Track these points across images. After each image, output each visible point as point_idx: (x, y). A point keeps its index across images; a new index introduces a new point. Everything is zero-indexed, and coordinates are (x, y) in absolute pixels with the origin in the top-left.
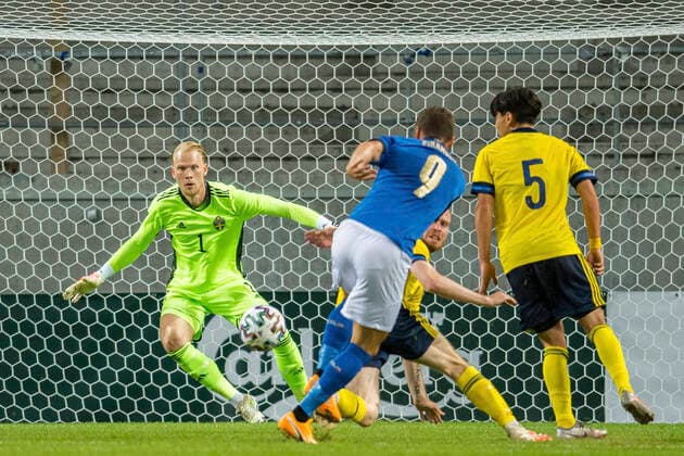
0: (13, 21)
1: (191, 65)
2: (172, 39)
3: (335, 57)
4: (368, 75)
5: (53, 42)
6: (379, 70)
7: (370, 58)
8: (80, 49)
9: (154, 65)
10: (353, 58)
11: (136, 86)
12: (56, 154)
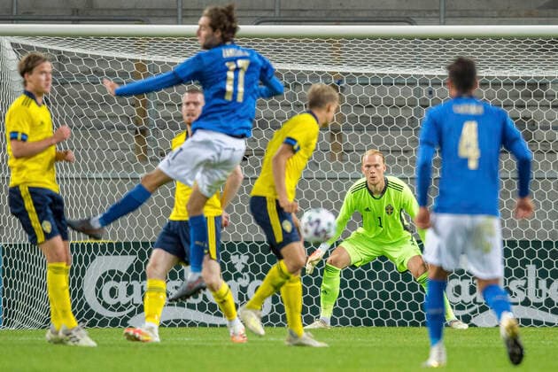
0: (306, 59)
1: (425, 89)
2: (412, 72)
3: (521, 84)
4: (542, 96)
5: (333, 73)
6: (549, 93)
7: (544, 85)
8: (351, 78)
9: (400, 89)
10: (533, 85)
11: (388, 103)
12: (336, 148)
